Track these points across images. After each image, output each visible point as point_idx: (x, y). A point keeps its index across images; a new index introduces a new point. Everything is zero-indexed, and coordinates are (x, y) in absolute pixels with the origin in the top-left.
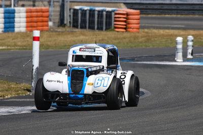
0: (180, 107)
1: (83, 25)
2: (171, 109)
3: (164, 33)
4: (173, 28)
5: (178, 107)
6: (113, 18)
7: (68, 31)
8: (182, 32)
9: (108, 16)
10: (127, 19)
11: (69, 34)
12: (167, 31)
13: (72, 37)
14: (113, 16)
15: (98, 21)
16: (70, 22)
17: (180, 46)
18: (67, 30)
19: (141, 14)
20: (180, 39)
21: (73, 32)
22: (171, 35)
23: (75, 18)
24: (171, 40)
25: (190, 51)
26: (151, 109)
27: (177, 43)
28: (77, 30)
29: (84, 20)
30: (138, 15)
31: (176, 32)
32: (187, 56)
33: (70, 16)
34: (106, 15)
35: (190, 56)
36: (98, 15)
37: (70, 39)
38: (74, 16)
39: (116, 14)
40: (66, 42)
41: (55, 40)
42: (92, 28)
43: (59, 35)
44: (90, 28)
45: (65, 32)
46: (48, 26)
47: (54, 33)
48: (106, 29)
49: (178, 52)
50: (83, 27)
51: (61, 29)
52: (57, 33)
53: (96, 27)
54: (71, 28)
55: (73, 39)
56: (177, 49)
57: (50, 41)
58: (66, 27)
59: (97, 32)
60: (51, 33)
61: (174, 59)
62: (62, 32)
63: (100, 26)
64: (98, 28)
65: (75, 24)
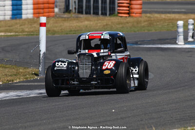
0: (182, 88)
1: (88, 11)
2: (173, 90)
3: (166, 17)
4: (174, 13)
5: (179, 89)
6: (116, 4)
7: (74, 17)
8: (183, 16)
9: (111, 2)
10: (130, 4)
11: (74, 20)
12: (169, 15)
13: (77, 22)
14: (116, 1)
15: (102, 7)
16: (75, 8)
17: (181, 30)
18: (73, 16)
20: (180, 23)
21: (77, 17)
22: (173, 19)
23: (80, 4)
24: (173, 24)
25: (191, 34)
26: (154, 90)
27: (178, 27)
28: (82, 16)
29: (89, 6)
30: (141, 0)
31: (177, 16)
32: (188, 39)
33: (75, 2)
35: (190, 39)
36: (102, 0)
37: (75, 25)
38: (79, 2)
40: (71, 28)
41: (61, 26)
42: (96, 13)
43: (65, 20)
44: (94, 13)
45: (70, 17)
46: (54, 12)
47: (60, 19)
48: (110, 14)
49: (179, 36)
50: (88, 13)
51: (66, 15)
52: (63, 19)
53: (100, 12)
54: (76, 14)
55: (78, 24)
56: (178, 32)
57: (56, 27)
58: (72, 13)
59: (101, 17)
60: (57, 19)
61: (176, 42)
62: (68, 18)
63: (103, 12)
64: (102, 14)
65: (80, 10)
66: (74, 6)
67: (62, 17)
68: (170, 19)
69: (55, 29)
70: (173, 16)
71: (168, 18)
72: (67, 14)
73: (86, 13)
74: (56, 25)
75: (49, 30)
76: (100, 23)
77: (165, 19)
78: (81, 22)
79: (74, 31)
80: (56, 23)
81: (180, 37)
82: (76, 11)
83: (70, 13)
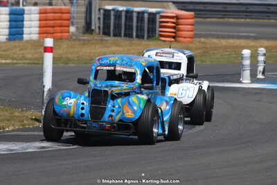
1: (117, 32)
3: (227, 44)
4: (239, 37)
6: (158, 23)
7: (96, 40)
8: (252, 43)
9: (151, 20)
10: (177, 24)
11: (97, 43)
12: (232, 41)
13: (101, 48)
14: (158, 20)
15: (137, 26)
16: (99, 27)
17: (247, 62)
18: (95, 38)
19: (195, 17)
20: (246, 52)
21: (102, 40)
22: (237, 47)
23: (106, 22)
24: (236, 54)
25: (261, 68)
27: (242, 58)
28: (109, 38)
29: (118, 24)
30: (191, 18)
31: (243, 42)
32: (257, 75)
33: (99, 18)
34: (149, 18)
35: (260, 76)
36: (138, 18)
37: (98, 51)
38: (104, 19)
39: (162, 17)
40: (92, 55)
41: (77, 52)
42: (128, 35)
43: (84, 44)
44: (126, 35)
45: (91, 40)
46: (69, 32)
47: (77, 43)
48: (149, 37)
49: (244, 70)
50: (117, 34)
51: (87, 37)
52: (82, 42)
53: (135, 34)
54: (101, 35)
56: (243, 65)
57: (72, 53)
58: (94, 34)
59: (135, 41)
60: (73, 43)
61: (239, 80)
62: (88, 41)
63: (139, 34)
64: (138, 36)
65: (106, 30)
66: (97, 25)
67: (80, 40)
68: (233, 46)
69: (70, 56)
70: (237, 42)
71: (230, 45)
72: (87, 35)
73: (115, 35)
74: (71, 50)
75: (61, 58)
76: (133, 49)
77: (225, 46)
78: (107, 47)
80: (72, 48)
81: (245, 72)
82: (100, 31)
83: (92, 34)
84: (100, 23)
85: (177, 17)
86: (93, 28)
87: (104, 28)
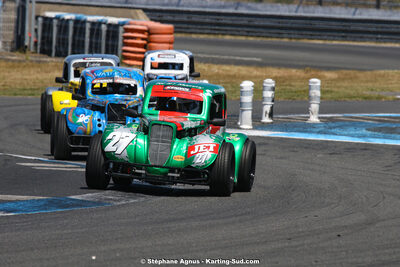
0: (238, 218)
1: (62, 49)
2: (220, 221)
3: (221, 72)
4: (238, 63)
5: (234, 218)
6: (121, 38)
7: (32, 61)
8: (255, 72)
9: (111, 34)
10: (149, 41)
11: (33, 66)
12: (227, 68)
13: (38, 72)
14: (121, 34)
15: (91, 43)
16: (36, 43)
17: (247, 99)
18: (30, 58)
19: (175, 32)
20: (247, 85)
21: (40, 62)
22: (234, 76)
23: (46, 35)
24: (233, 87)
25: (267, 108)
26: (182, 220)
27: (242, 93)
28: (49, 59)
29: (63, 39)
30: (171, 34)
31: (243, 70)
32: (261, 118)
33: (36, 30)
34: (108, 31)
35: (266, 119)
36: (92, 30)
37: (34, 77)
38: (43, 31)
39: (127, 30)
40: (25, 82)
41: (4, 78)
43: (13, 67)
45: (24, 61)
47: (3, 64)
49: (243, 110)
50: (61, 54)
51: (17, 56)
52: (10, 64)
54: (38, 55)
55: (39, 76)
56: (241, 103)
58: (27, 52)
61: (236, 123)
62: (20, 62)
65: (46, 48)
66: (33, 39)
67: (8, 60)
68: (229, 76)
70: (234, 69)
71: (224, 73)
72: (17, 53)
73: (58, 55)
77: (218, 75)
78: (46, 72)
79: (31, 89)
81: (245, 113)
82: (36, 49)
83: (24, 52)
84: (37, 37)
85: (149, 32)
86: (27, 43)
87: (43, 44)
